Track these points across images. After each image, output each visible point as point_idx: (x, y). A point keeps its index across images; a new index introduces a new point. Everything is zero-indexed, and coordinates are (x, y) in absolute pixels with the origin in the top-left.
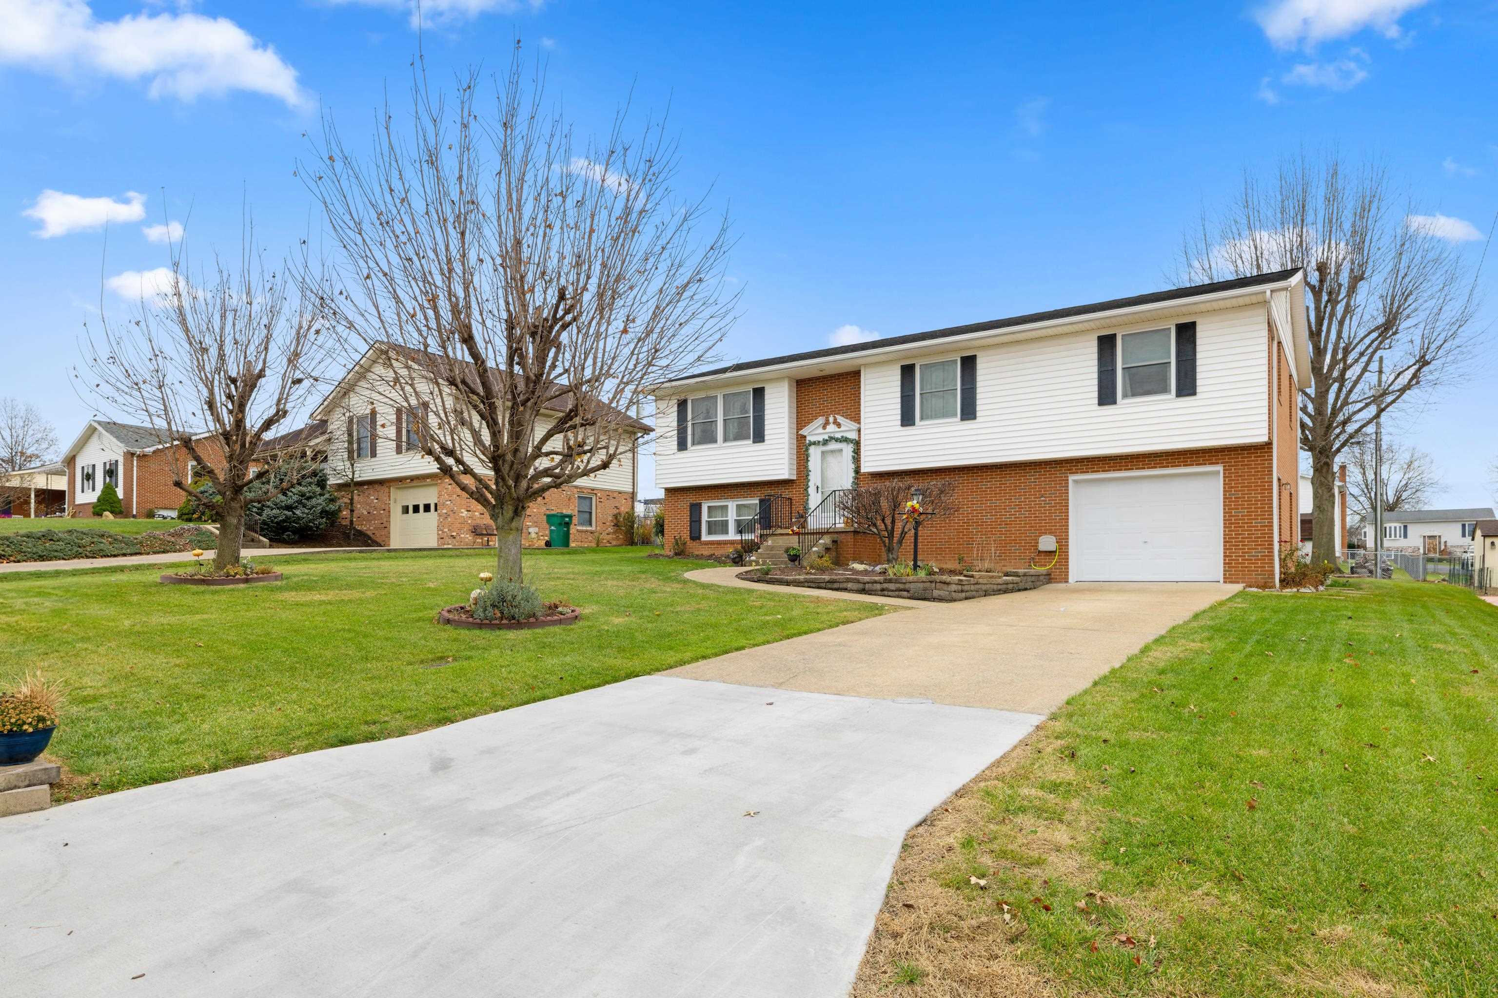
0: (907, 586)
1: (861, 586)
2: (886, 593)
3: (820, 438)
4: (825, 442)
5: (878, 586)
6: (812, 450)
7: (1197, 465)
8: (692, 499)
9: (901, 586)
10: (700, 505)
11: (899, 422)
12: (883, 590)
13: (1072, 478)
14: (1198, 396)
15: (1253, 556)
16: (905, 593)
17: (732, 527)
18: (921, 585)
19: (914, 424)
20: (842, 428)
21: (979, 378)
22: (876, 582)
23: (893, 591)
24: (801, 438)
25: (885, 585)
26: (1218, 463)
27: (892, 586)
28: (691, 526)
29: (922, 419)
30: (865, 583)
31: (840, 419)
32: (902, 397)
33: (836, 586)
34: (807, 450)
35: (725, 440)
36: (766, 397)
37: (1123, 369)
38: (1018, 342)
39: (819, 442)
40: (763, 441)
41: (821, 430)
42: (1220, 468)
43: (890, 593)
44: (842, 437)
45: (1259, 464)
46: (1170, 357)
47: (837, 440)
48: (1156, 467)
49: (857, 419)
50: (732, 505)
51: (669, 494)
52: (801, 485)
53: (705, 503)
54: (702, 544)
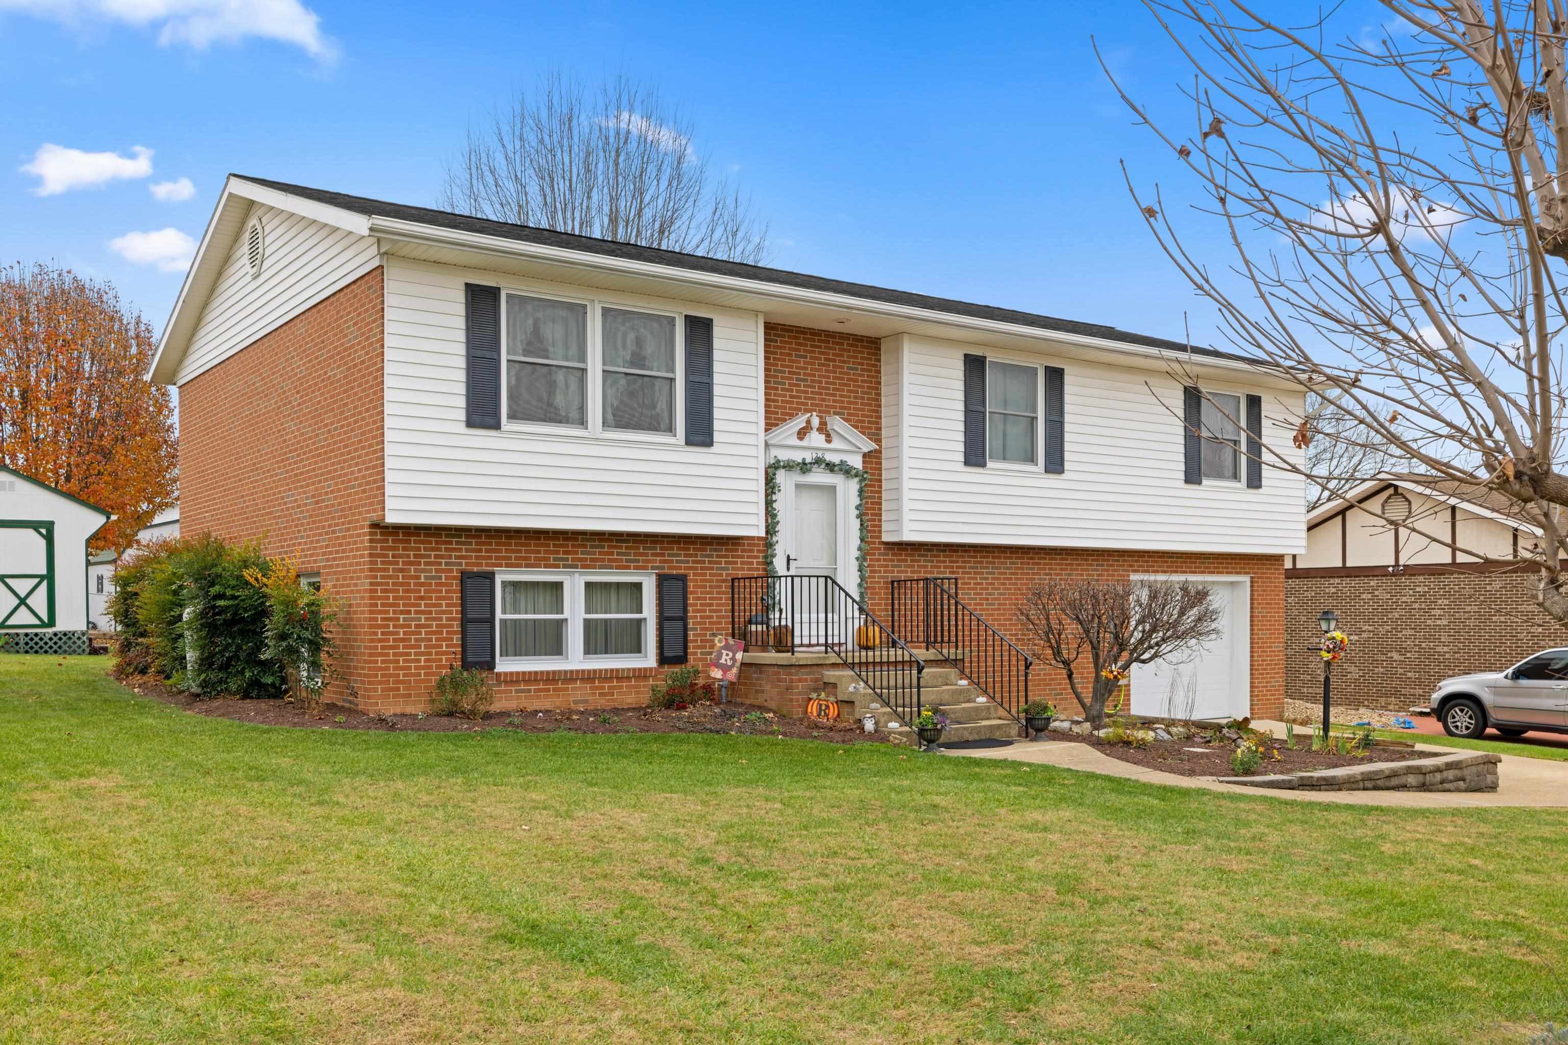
3: (798, 456)
4: (804, 467)
8: (469, 557)
10: (491, 577)
11: (961, 457)
13: (1133, 578)
14: (1262, 490)
17: (575, 637)
19: (984, 464)
20: (836, 444)
26: (1247, 573)
28: (464, 632)
31: (837, 423)
32: (966, 412)
36: (717, 344)
37: (1204, 438)
38: (1110, 366)
39: (795, 464)
40: (708, 444)
41: (796, 440)
44: (842, 463)
45: (1276, 578)
46: (1241, 435)
50: (575, 584)
51: (387, 541)
52: (752, 551)
53: (501, 572)
54: (499, 683)
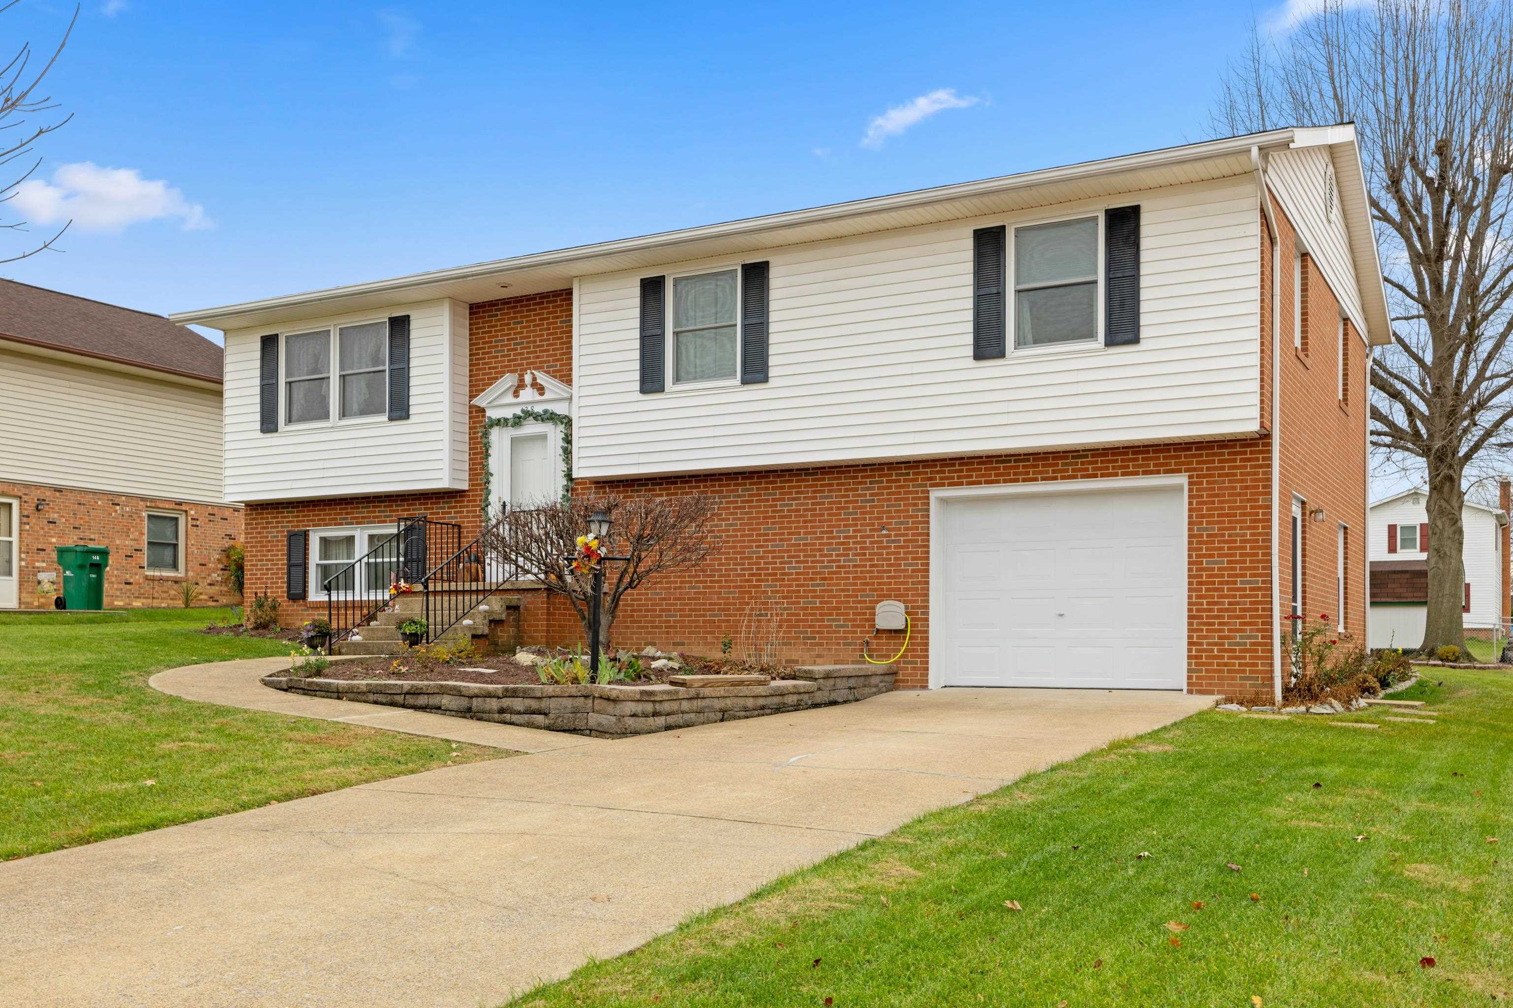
0: (544, 704)
1: (464, 703)
2: (507, 716)
3: (508, 413)
4: (518, 421)
5: (494, 704)
6: (495, 434)
7: (1145, 473)
8: (290, 522)
9: (534, 704)
10: (306, 534)
11: (637, 386)
12: (502, 711)
13: (935, 494)
14: (1144, 345)
15: (1238, 644)
16: (540, 719)
17: (360, 576)
18: (568, 703)
19: (661, 390)
20: (548, 396)
21: (773, 305)
22: (489, 695)
23: (519, 713)
24: (477, 412)
25: (506, 702)
26: (1179, 471)
27: (518, 704)
28: (289, 573)
29: (677, 379)
30: (471, 697)
31: (542, 378)
32: (643, 338)
33: (422, 700)
34: (486, 435)
35: (343, 414)
36: (413, 334)
37: (1018, 292)
38: (839, 239)
39: (506, 420)
40: (407, 417)
41: (510, 399)
42: (1182, 480)
43: (515, 718)
44: (546, 411)
45: (1249, 474)
46: (1096, 272)
47: (537, 417)
48: (1075, 477)
49: (567, 379)
50: (361, 536)
51: (252, 514)
52: (475, 501)
53: (315, 531)
54: (309, 608)
